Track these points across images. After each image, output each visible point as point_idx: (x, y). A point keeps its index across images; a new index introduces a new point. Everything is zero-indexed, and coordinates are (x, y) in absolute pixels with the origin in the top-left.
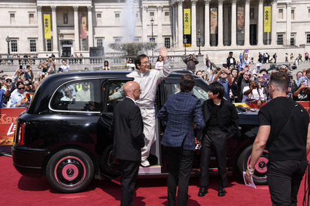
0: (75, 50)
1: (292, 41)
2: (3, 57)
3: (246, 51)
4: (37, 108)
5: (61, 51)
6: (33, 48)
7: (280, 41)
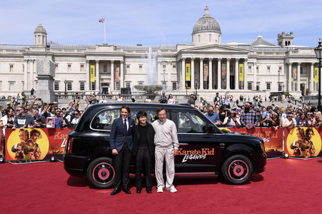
0: (111, 89)
1: (258, 88)
2: (62, 94)
3: (228, 92)
4: (81, 128)
5: (101, 90)
6: (82, 88)
7: (250, 87)
